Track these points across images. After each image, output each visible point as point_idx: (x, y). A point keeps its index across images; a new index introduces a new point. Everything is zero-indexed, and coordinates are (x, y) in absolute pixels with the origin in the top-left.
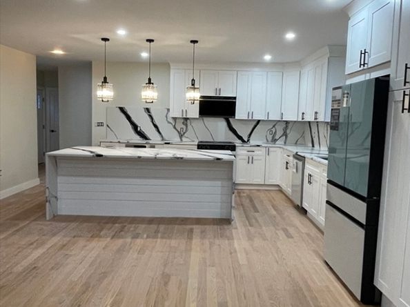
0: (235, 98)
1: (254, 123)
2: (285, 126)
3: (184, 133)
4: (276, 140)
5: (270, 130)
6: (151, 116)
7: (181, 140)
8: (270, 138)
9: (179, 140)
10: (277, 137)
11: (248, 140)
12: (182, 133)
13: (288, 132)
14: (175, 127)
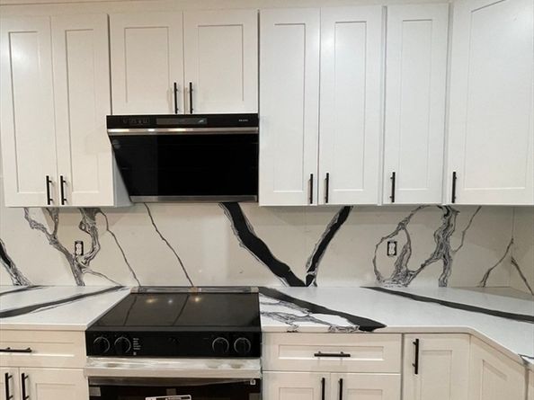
0: (253, 120)
1: (330, 218)
2: (440, 223)
3: (88, 260)
4: (409, 275)
5: (390, 241)
7: (81, 283)
8: (387, 266)
9: (73, 282)
10: (413, 265)
11: (310, 279)
12: (81, 260)
13: (454, 242)
14: (54, 241)
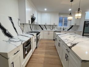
6: (12, 22)
